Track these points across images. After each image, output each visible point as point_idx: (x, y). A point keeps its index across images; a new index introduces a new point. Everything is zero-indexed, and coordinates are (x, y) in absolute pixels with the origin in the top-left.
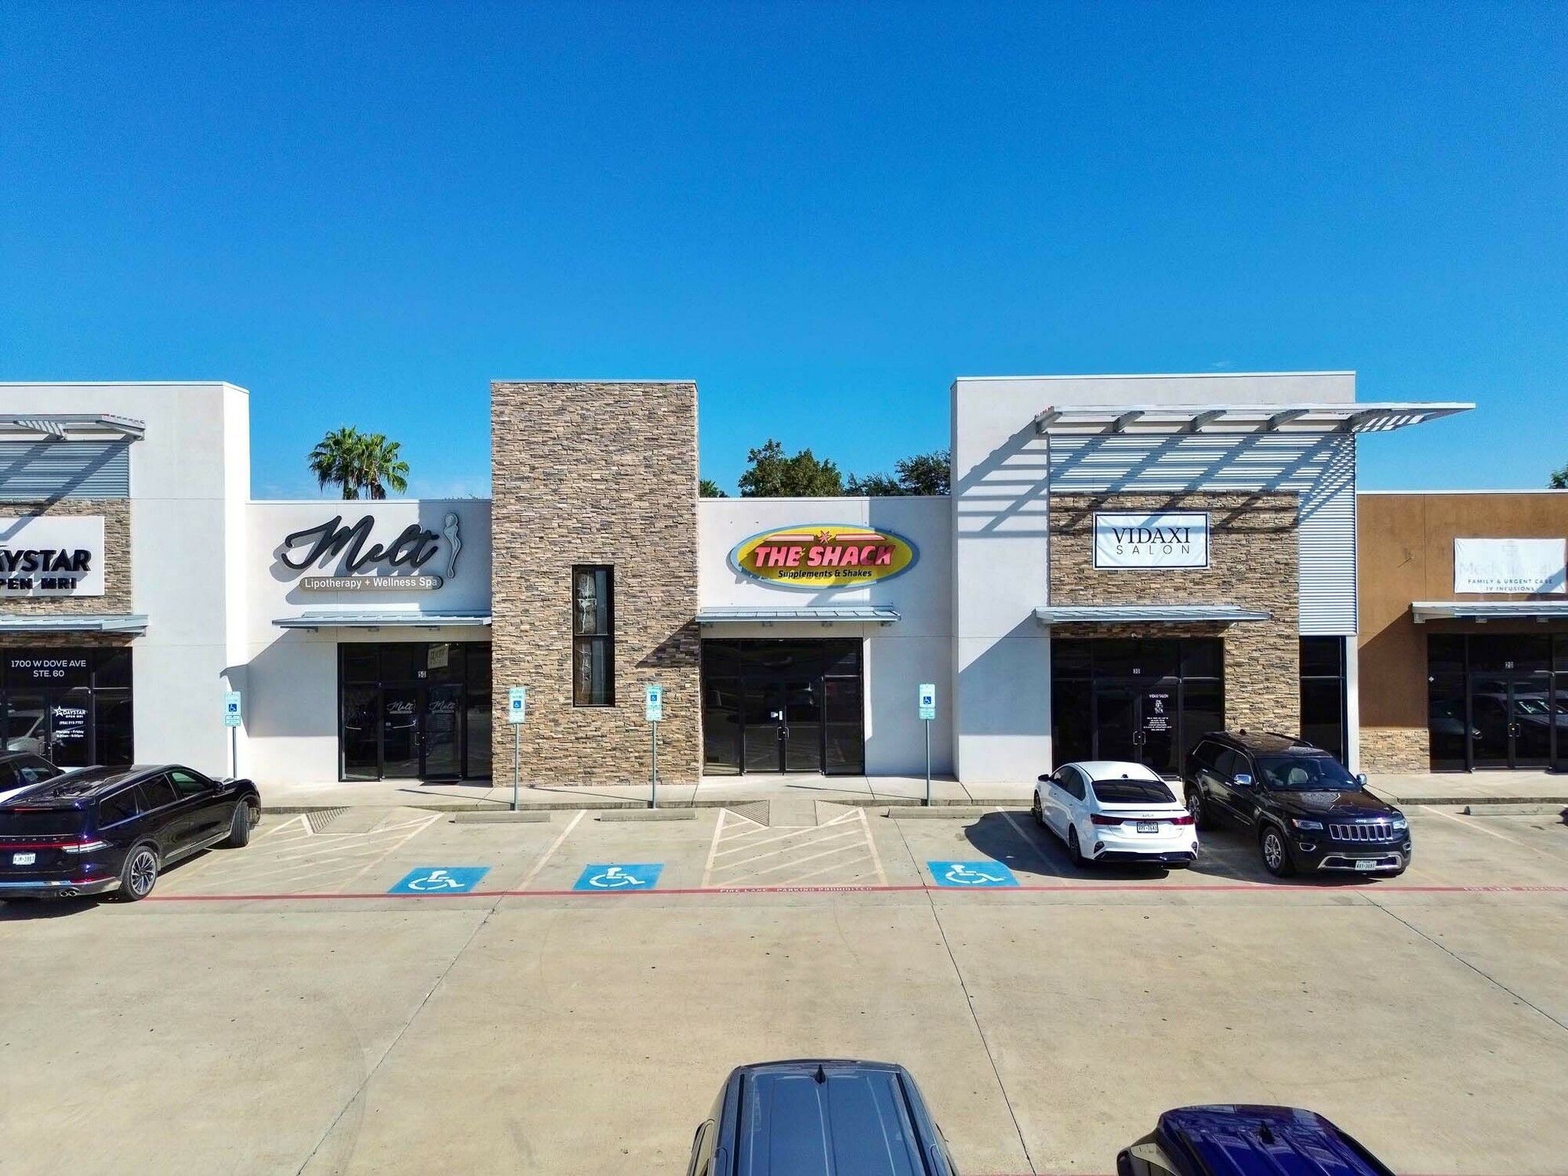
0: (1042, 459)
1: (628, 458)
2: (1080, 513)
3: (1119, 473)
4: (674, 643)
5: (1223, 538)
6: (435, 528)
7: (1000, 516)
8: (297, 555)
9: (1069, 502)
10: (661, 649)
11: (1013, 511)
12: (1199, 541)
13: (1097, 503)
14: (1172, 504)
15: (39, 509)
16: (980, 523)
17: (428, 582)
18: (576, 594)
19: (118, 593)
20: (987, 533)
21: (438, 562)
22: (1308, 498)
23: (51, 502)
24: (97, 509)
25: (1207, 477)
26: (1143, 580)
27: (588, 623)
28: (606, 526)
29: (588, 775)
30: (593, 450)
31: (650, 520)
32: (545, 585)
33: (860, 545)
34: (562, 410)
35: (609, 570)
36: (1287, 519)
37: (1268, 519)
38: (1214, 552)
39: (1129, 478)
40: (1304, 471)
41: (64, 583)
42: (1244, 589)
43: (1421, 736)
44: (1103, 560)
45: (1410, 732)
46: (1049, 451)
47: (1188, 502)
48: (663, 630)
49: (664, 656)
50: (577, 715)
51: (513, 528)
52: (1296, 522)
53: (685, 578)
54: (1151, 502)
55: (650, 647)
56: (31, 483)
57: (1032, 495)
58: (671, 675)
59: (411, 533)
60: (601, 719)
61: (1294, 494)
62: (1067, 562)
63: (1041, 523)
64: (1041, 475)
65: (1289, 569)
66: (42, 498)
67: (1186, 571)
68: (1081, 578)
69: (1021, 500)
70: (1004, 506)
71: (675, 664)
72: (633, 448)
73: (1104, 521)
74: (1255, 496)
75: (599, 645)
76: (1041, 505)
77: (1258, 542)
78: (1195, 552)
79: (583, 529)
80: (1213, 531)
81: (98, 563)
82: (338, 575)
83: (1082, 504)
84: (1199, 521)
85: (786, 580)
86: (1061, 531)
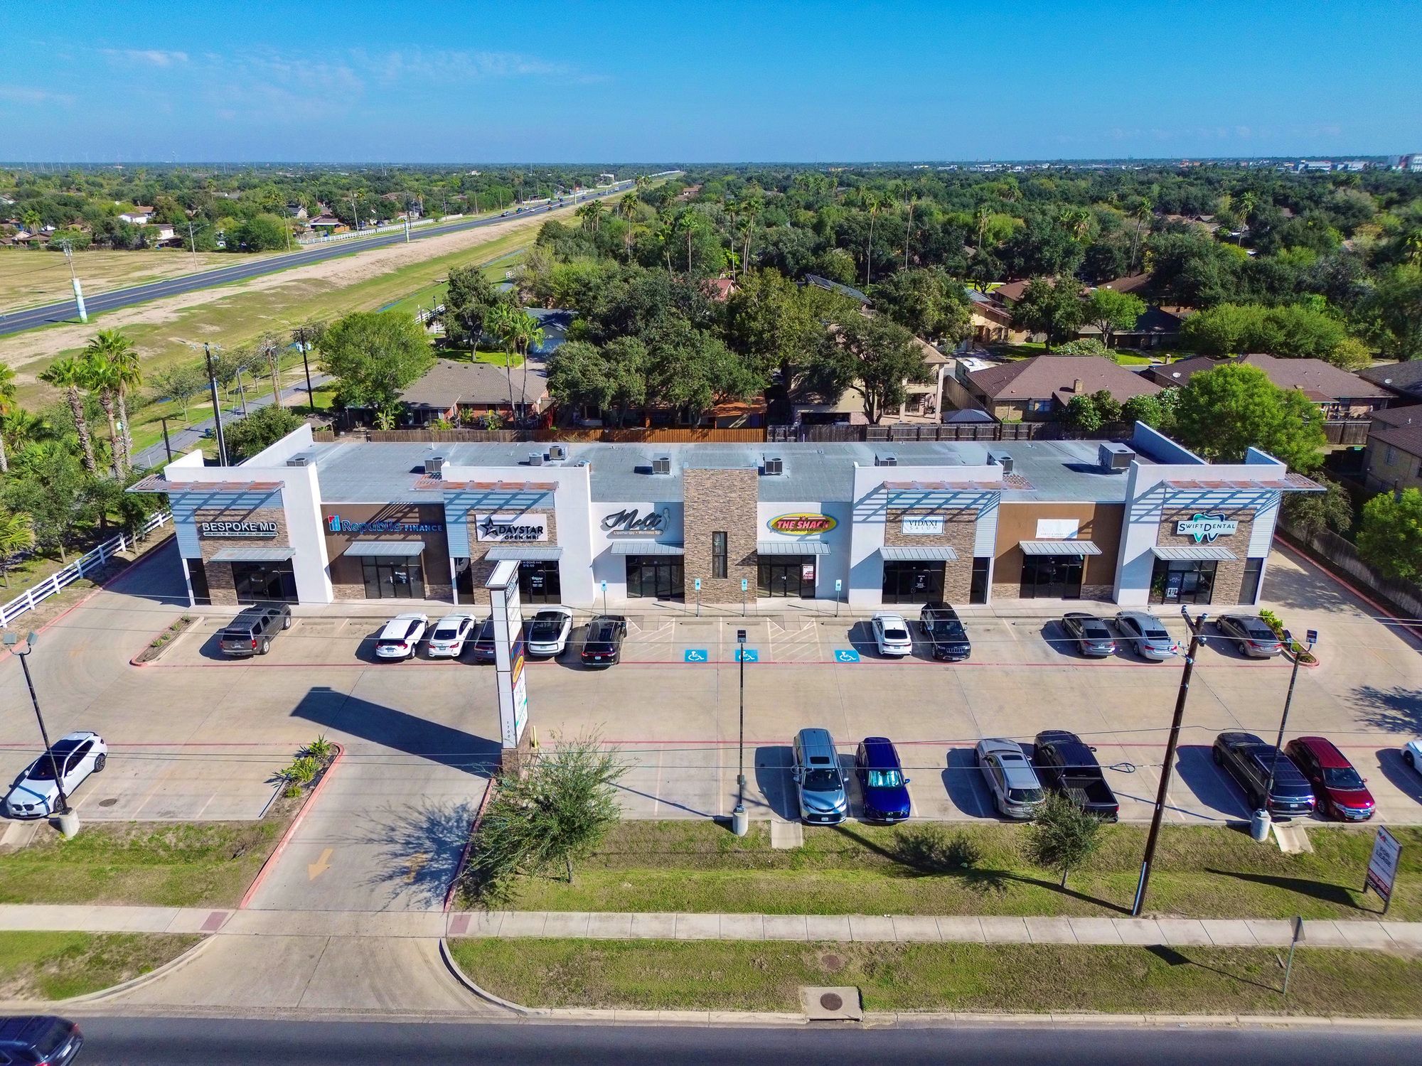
0: (885, 496)
1: (733, 495)
2: (898, 515)
3: (913, 501)
4: (749, 558)
5: (949, 524)
6: (660, 513)
7: (869, 516)
8: (610, 522)
9: (894, 511)
10: (744, 560)
11: (874, 514)
12: (940, 525)
13: (904, 512)
14: (932, 512)
15: (522, 512)
16: (862, 518)
17: (658, 533)
18: (713, 540)
19: (552, 541)
20: (864, 521)
21: (661, 525)
22: (982, 510)
23: (527, 509)
24: (544, 511)
25: (945, 503)
26: (918, 540)
27: (717, 550)
28: (724, 518)
29: (718, 601)
30: (720, 492)
31: (741, 516)
32: (703, 538)
33: (817, 521)
34: (709, 478)
35: (726, 533)
36: (973, 518)
37: (966, 518)
38: (945, 529)
39: (917, 503)
40: (982, 501)
41: (534, 537)
42: (956, 541)
43: (1017, 586)
44: (905, 531)
45: (1014, 585)
46: (888, 493)
47: (937, 511)
48: (745, 553)
49: (745, 562)
50: (714, 581)
51: (692, 518)
52: (977, 519)
53: (753, 537)
54: (924, 512)
55: (740, 559)
56: (519, 503)
57: (881, 509)
58: (747, 569)
59: (652, 515)
60: (721, 582)
61: (977, 509)
62: (892, 532)
63: (883, 518)
64: (885, 502)
65: (973, 534)
66: (524, 507)
67: (935, 536)
68: (897, 537)
69: (877, 510)
70: (871, 512)
71: (749, 565)
72: (735, 491)
73: (906, 518)
74: (962, 510)
75: (721, 558)
76: (884, 512)
77: (962, 526)
78: (938, 529)
79: (716, 519)
80: (946, 522)
81: (545, 530)
82: (625, 530)
83: (899, 512)
84: (941, 518)
85: (789, 532)
86: (891, 521)
